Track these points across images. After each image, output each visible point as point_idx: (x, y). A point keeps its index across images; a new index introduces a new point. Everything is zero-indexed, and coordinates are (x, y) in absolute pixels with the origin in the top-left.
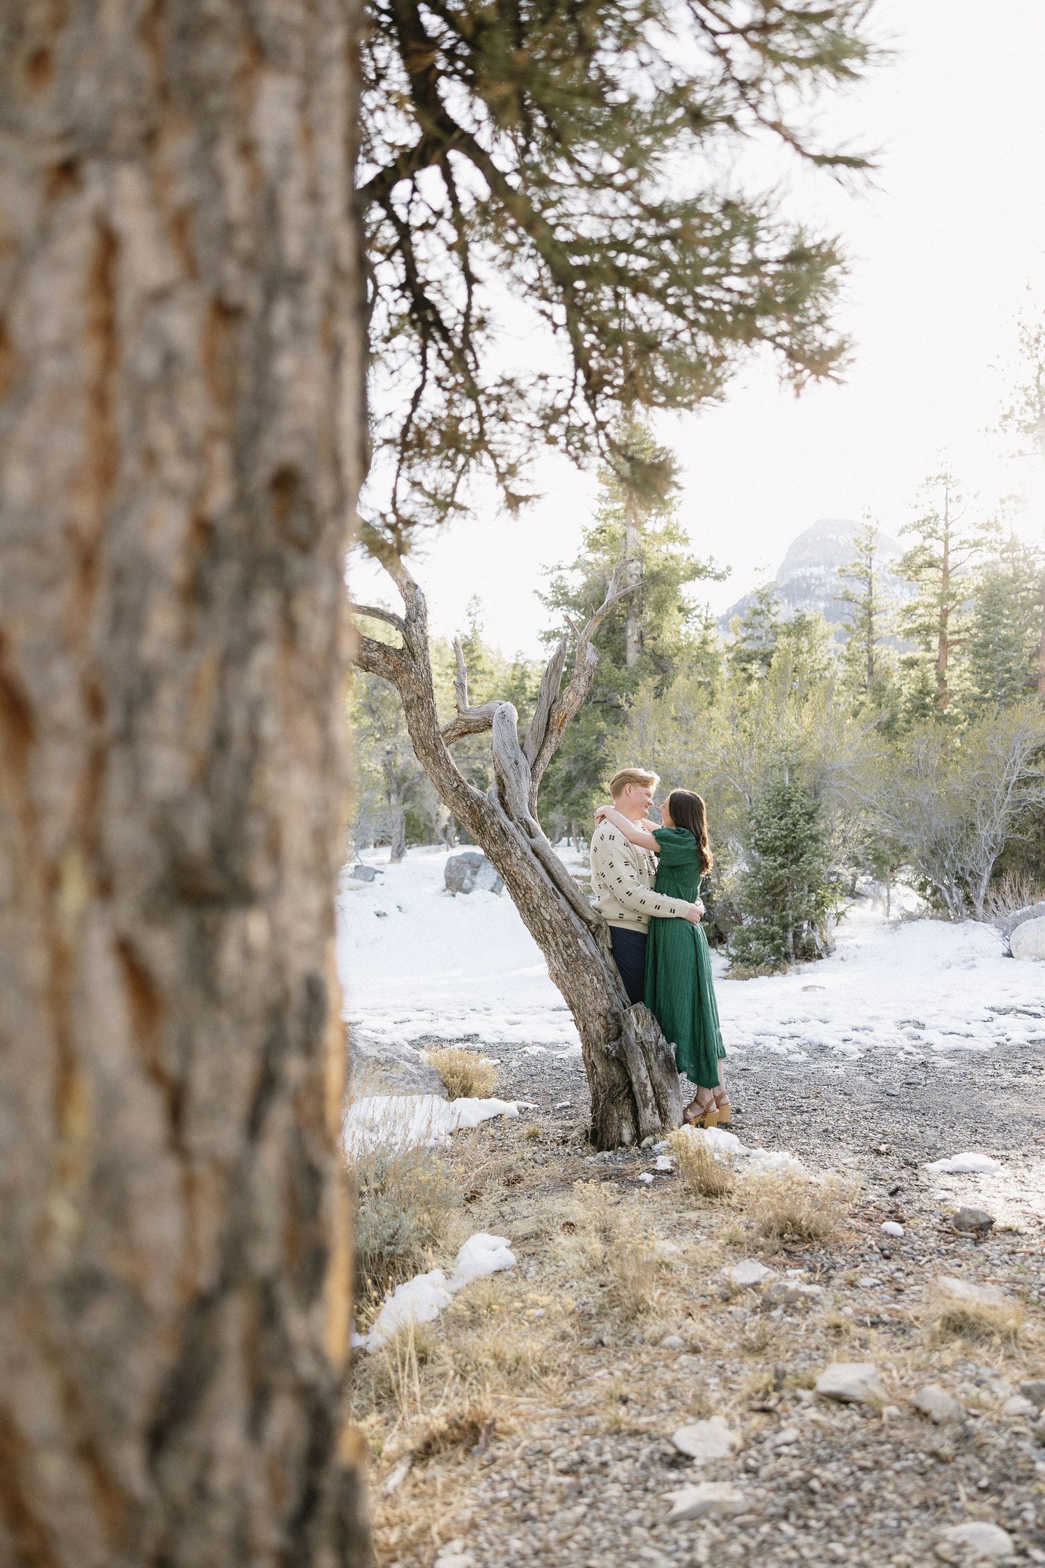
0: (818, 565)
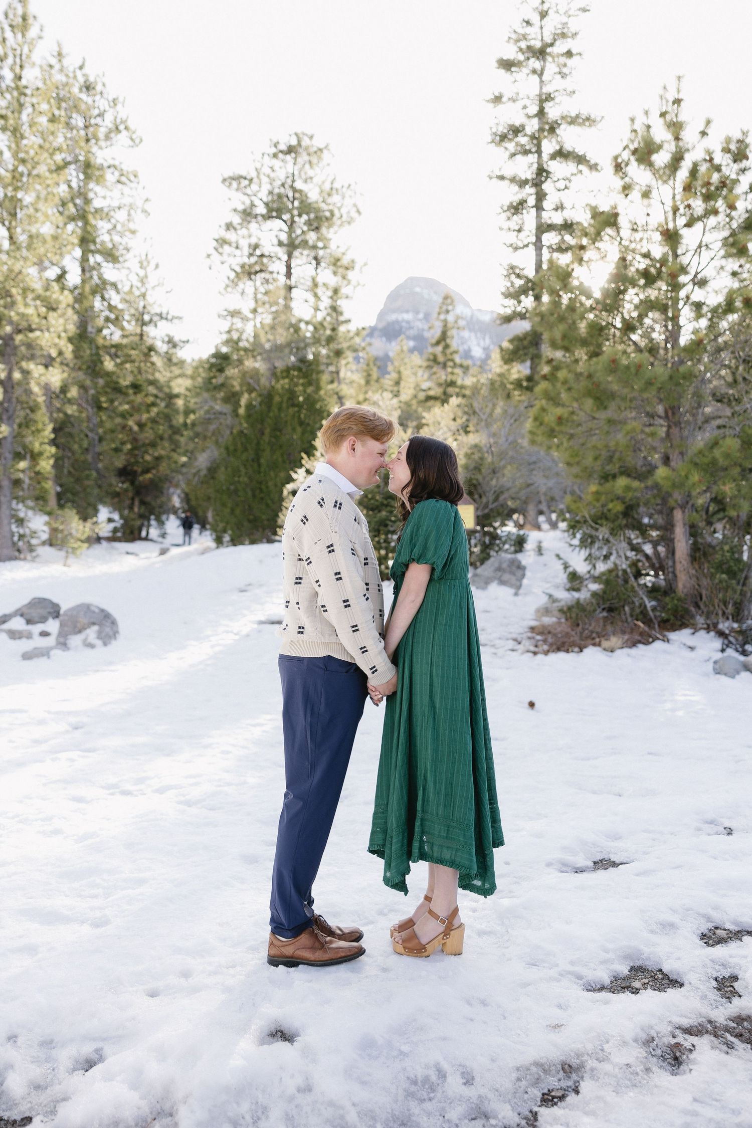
0: (407, 312)
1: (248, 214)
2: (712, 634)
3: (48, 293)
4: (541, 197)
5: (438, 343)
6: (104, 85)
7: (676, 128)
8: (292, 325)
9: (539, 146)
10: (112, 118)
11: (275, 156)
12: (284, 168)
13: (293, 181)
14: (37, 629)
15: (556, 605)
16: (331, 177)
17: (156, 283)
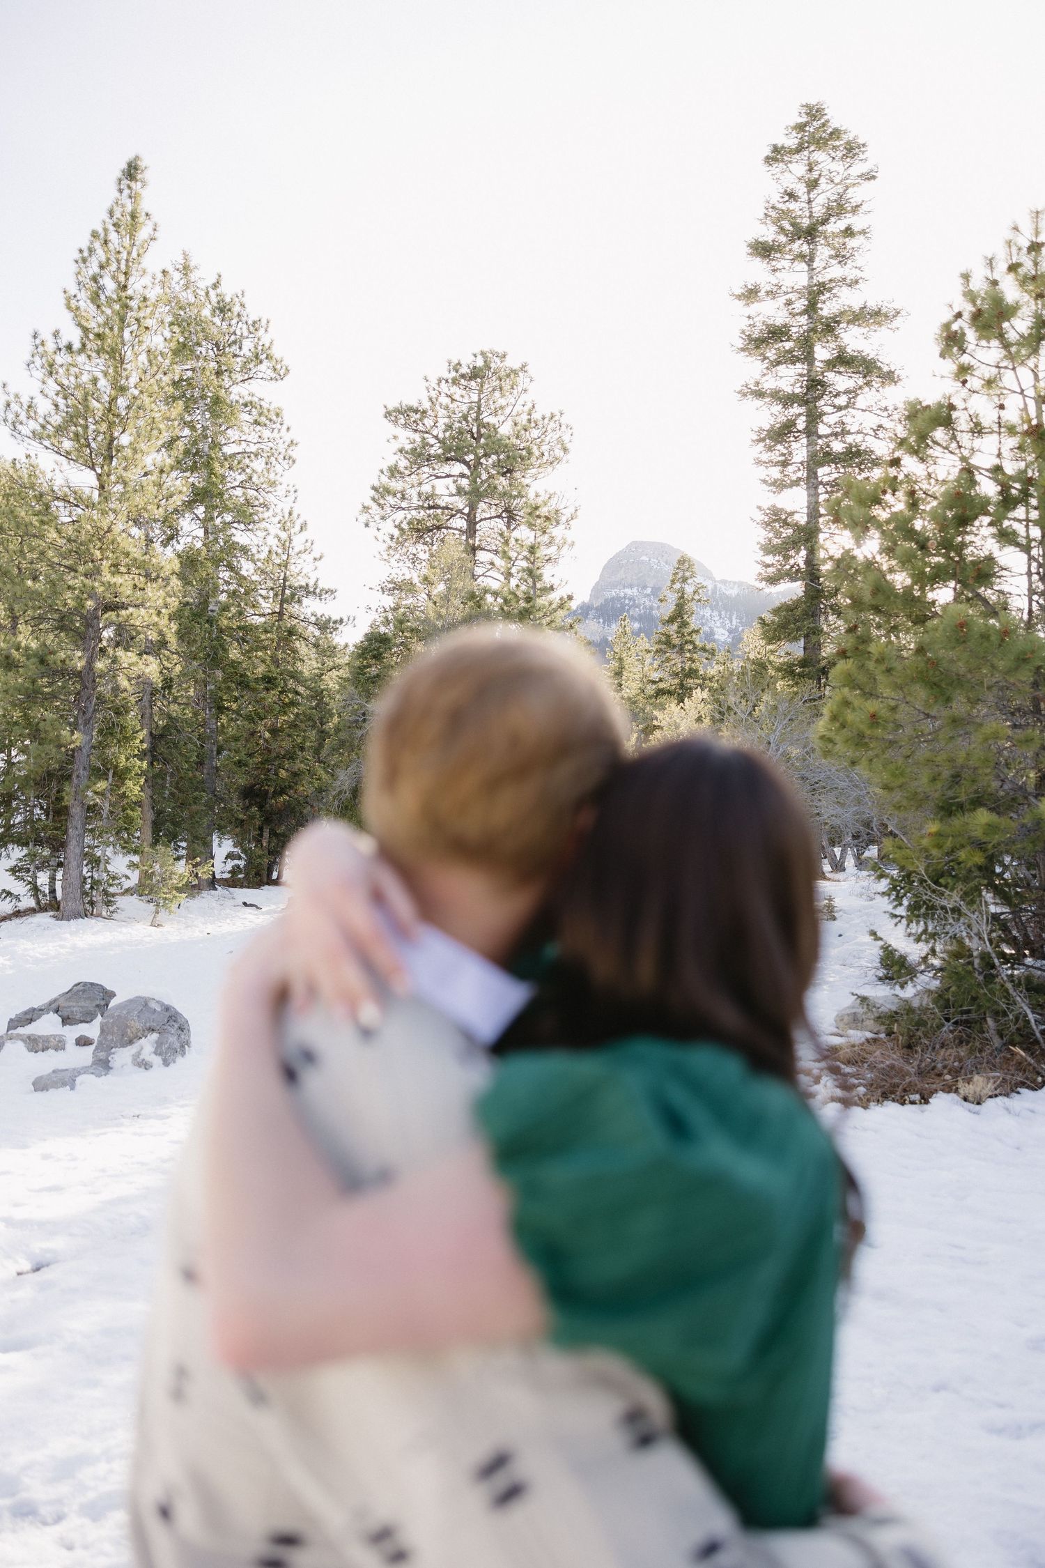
0: (631, 586)
1: (418, 456)
5: (671, 620)
6: (242, 305)
8: (472, 596)
9: (810, 352)
10: (252, 346)
11: (455, 382)
12: (465, 398)
13: (479, 413)
14: (74, 1032)
15: (868, 1008)
16: (529, 405)
17: (302, 548)
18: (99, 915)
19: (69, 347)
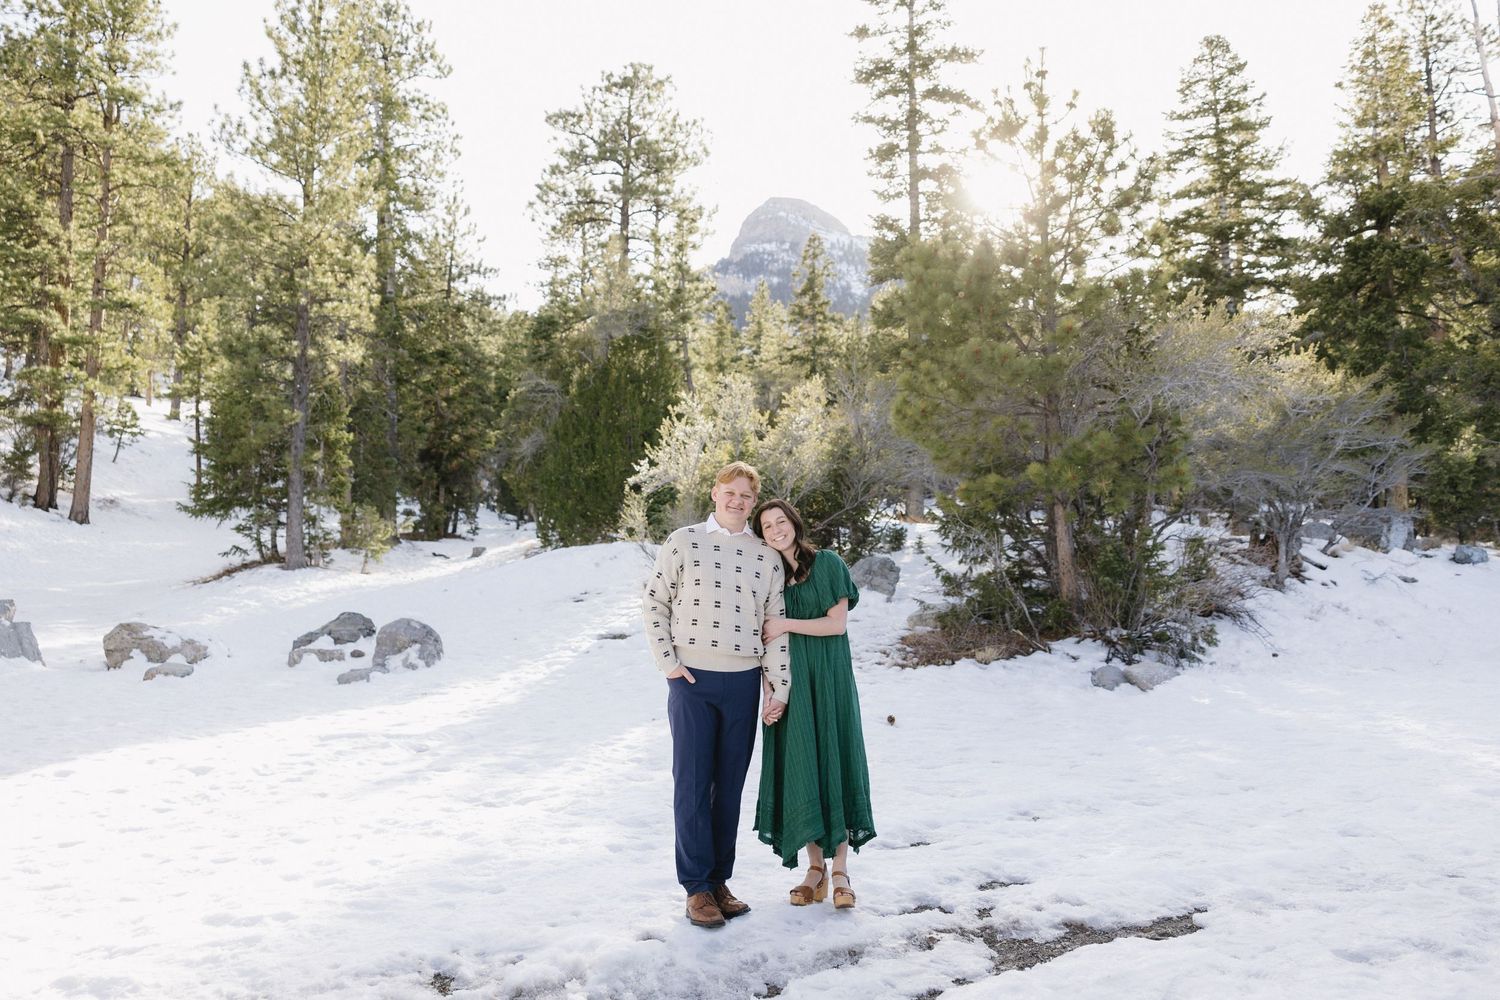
0: (770, 241)
1: (577, 158)
2: (1099, 642)
3: (348, 258)
4: (914, 141)
5: (804, 293)
6: (407, 8)
7: (1041, 101)
9: (911, 84)
10: (416, 45)
11: (608, 89)
12: (617, 104)
13: (630, 116)
14: (349, 648)
15: (929, 612)
16: (674, 113)
17: (466, 231)
18: (317, 565)
19: (272, 73)
